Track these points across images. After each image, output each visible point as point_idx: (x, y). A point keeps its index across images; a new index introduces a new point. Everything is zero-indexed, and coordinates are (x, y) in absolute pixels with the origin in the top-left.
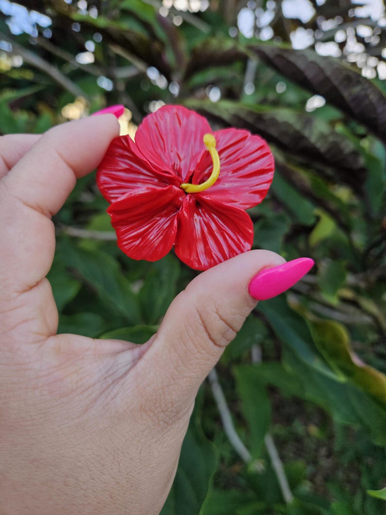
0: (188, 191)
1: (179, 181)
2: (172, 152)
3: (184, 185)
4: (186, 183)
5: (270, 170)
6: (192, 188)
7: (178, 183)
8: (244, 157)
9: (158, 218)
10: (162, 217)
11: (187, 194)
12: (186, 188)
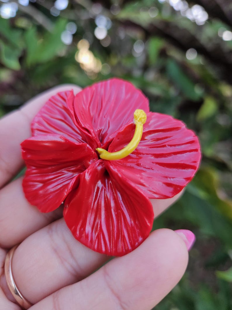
0: (101, 156)
1: (97, 144)
2: (105, 117)
3: (99, 150)
4: (103, 148)
5: (194, 167)
6: (105, 154)
7: (95, 146)
8: (171, 146)
9: (66, 172)
10: (69, 171)
11: (99, 158)
12: (101, 152)
